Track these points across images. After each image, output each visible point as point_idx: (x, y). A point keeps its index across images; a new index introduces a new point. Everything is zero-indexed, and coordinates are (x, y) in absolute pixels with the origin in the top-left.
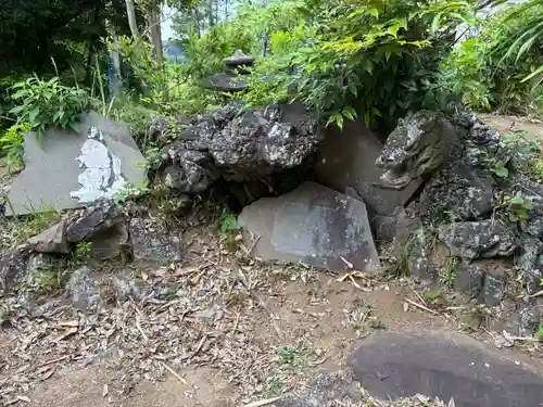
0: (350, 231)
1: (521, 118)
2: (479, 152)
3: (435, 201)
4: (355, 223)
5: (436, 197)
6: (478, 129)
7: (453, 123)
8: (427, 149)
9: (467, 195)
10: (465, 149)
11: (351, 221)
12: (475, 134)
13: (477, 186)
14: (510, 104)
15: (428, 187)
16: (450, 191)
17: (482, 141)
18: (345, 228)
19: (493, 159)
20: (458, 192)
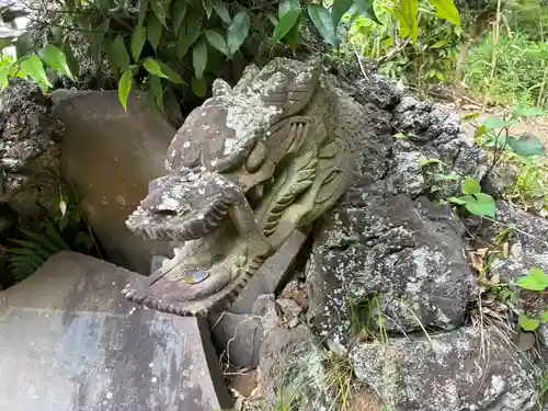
0: (159, 365)
1: (448, 105)
2: (424, 160)
3: (338, 283)
4: (170, 344)
5: (340, 274)
6: (412, 108)
7: (358, 98)
8: (299, 163)
9: (412, 269)
10: (390, 155)
11: (160, 339)
12: (408, 119)
13: (432, 244)
14: (431, 86)
15: (318, 250)
16: (370, 261)
17: (425, 135)
18: (150, 358)
19: (453, 175)
20: (389, 263)
